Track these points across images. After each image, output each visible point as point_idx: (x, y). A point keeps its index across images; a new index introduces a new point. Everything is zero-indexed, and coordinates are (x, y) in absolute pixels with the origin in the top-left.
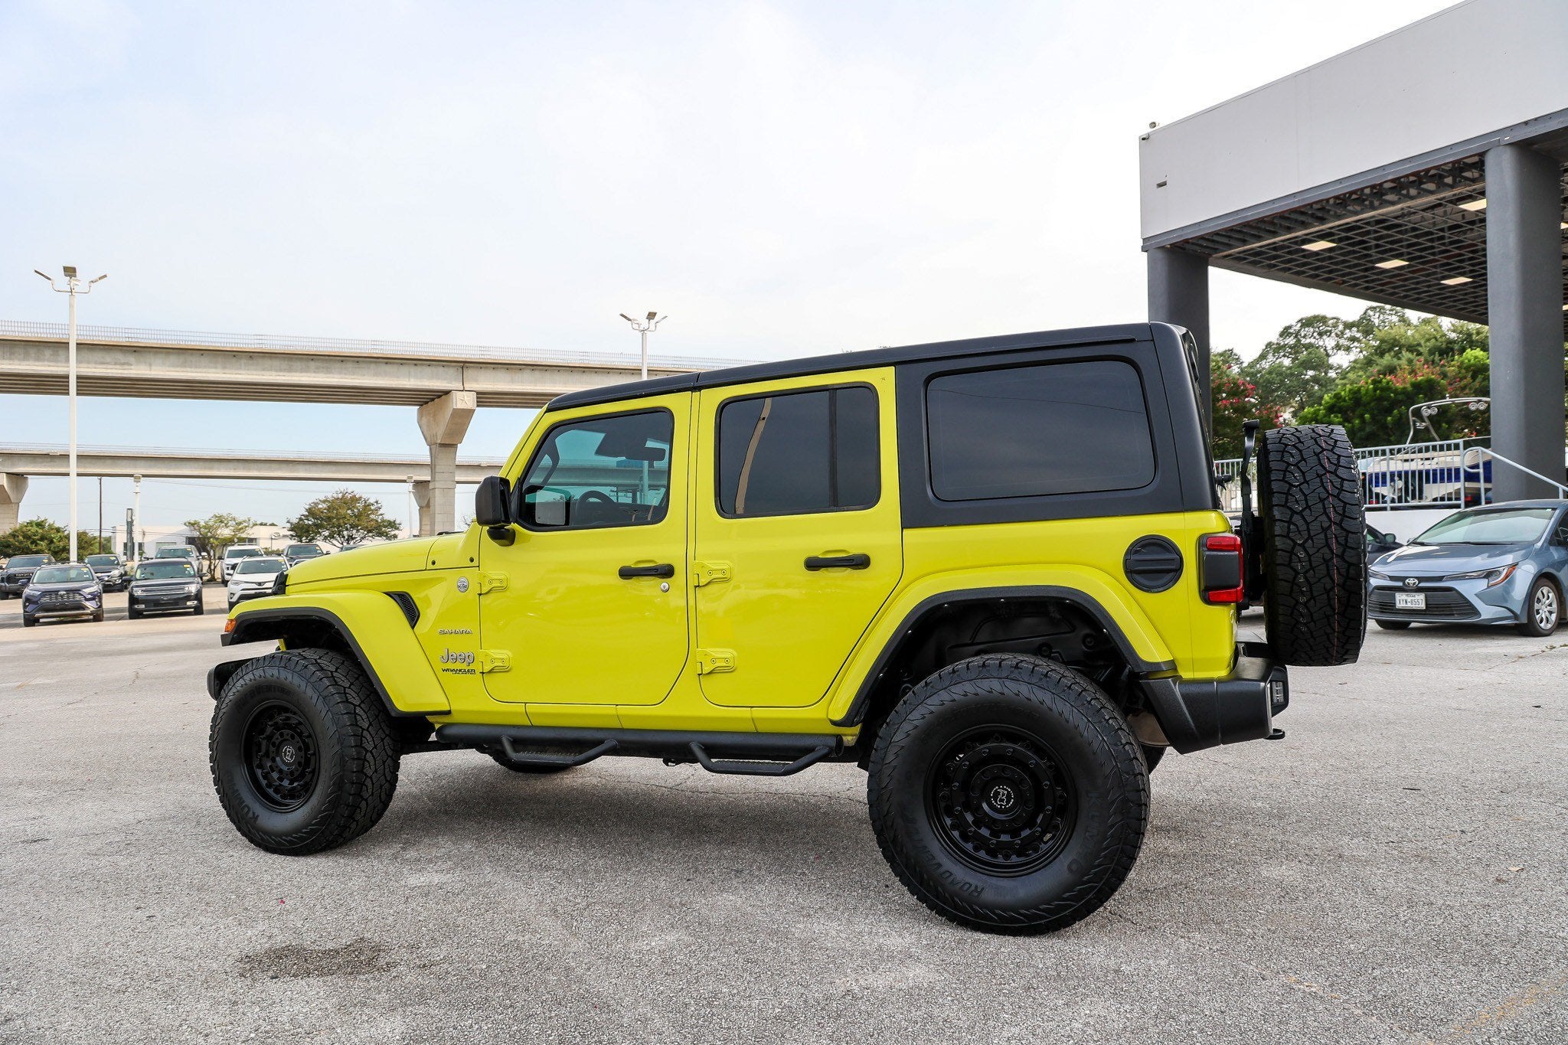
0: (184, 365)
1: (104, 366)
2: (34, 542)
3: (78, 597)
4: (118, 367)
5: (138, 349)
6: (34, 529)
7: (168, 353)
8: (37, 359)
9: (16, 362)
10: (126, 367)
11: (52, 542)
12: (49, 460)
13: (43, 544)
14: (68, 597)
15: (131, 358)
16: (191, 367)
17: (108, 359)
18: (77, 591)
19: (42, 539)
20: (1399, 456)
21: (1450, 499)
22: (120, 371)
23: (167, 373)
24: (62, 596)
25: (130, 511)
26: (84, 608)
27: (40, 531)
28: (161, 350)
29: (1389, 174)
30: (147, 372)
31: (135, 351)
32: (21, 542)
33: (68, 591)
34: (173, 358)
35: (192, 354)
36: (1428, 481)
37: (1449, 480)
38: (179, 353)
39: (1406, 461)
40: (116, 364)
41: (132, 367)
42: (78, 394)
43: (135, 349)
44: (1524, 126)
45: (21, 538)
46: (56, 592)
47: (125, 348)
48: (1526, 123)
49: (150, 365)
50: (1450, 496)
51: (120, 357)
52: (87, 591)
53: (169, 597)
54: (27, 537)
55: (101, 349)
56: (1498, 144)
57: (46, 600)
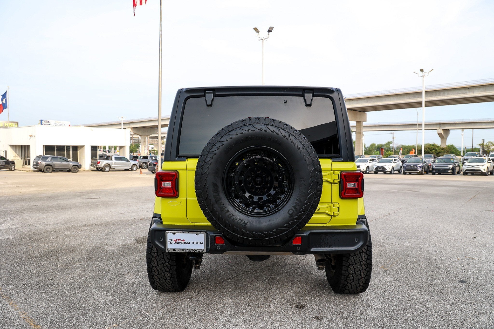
0: (485, 91)
1: (458, 95)
2: (431, 150)
3: (416, 167)
4: (463, 94)
5: (469, 88)
6: (431, 146)
7: (480, 88)
8: (439, 95)
9: (434, 97)
10: (466, 94)
11: (436, 150)
12: (454, 125)
13: (434, 151)
14: (413, 167)
15: (467, 91)
16: (488, 91)
17: (460, 92)
18: (416, 165)
19: (434, 149)
22: (464, 96)
23: (479, 94)
24: (412, 166)
25: (483, 140)
26: (417, 170)
27: (433, 147)
28: (477, 87)
30: (473, 95)
31: (468, 89)
32: (428, 150)
33: (414, 165)
34: (481, 89)
35: (488, 87)
38: (484, 87)
40: (462, 94)
41: (468, 94)
42: (425, 107)
43: (468, 88)
45: (428, 149)
46: (410, 165)
47: (465, 88)
49: (474, 92)
51: (464, 91)
52: (419, 165)
53: (443, 169)
54: (429, 149)
55: (457, 90)
57: (408, 167)
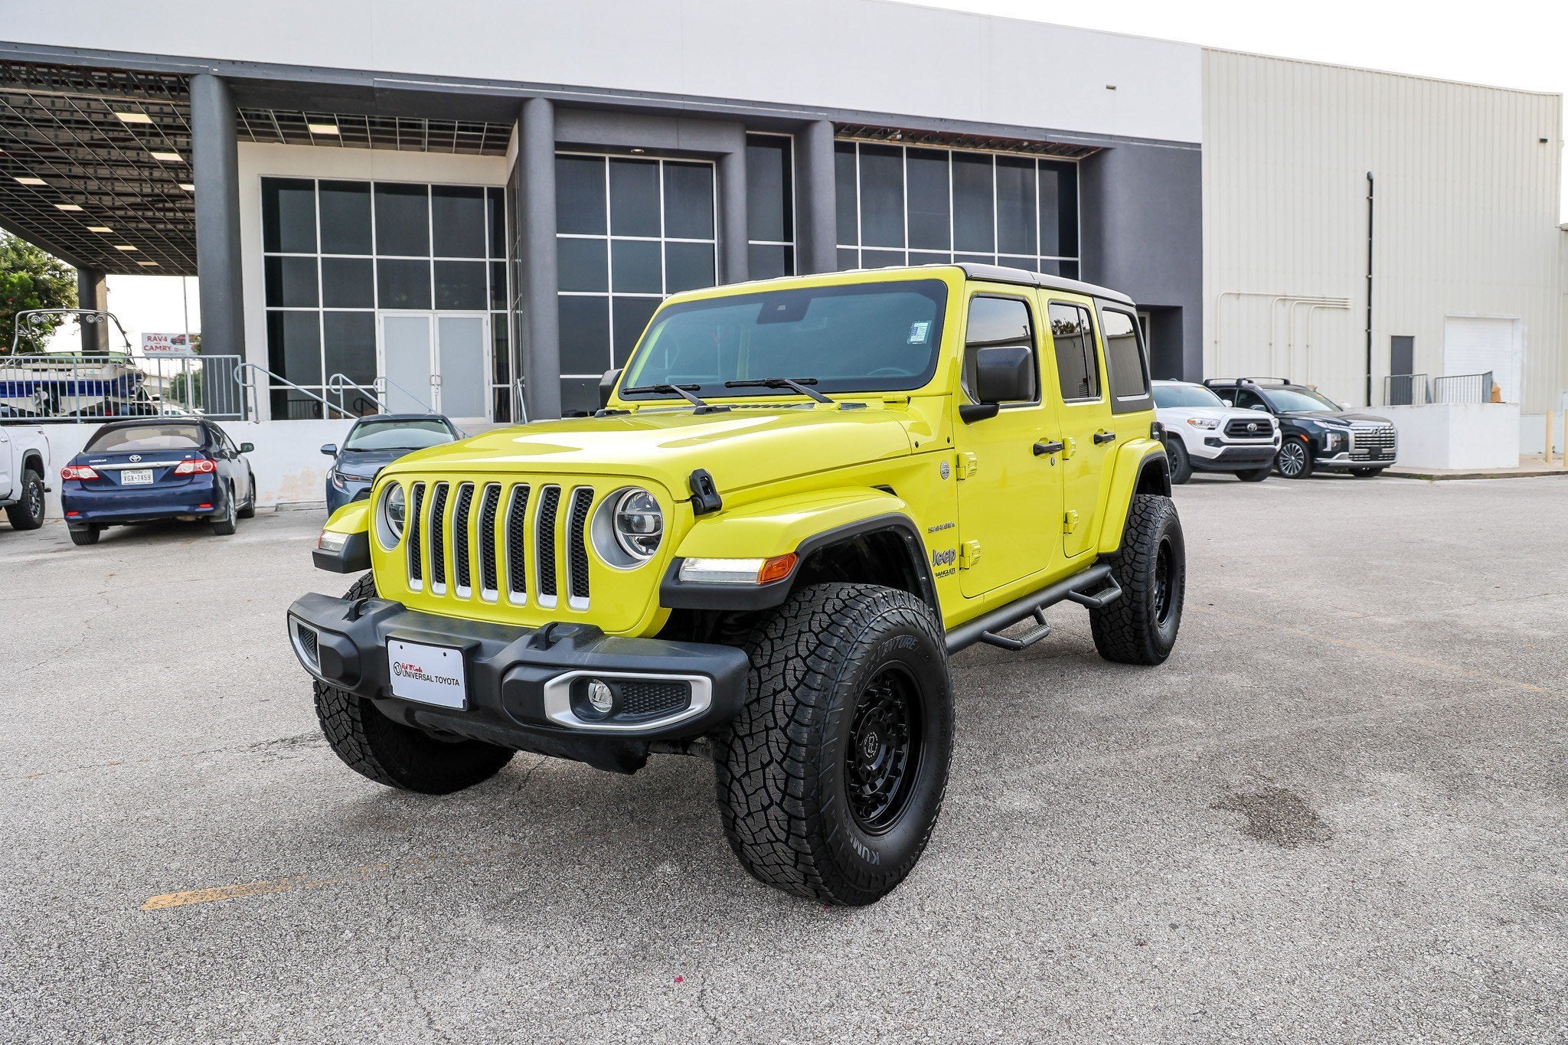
20: (29, 365)
21: (92, 414)
29: (83, 59)
36: (63, 394)
37: (91, 393)
39: (37, 370)
44: (231, 64)
48: (234, 62)
50: (92, 411)
56: (207, 72)
